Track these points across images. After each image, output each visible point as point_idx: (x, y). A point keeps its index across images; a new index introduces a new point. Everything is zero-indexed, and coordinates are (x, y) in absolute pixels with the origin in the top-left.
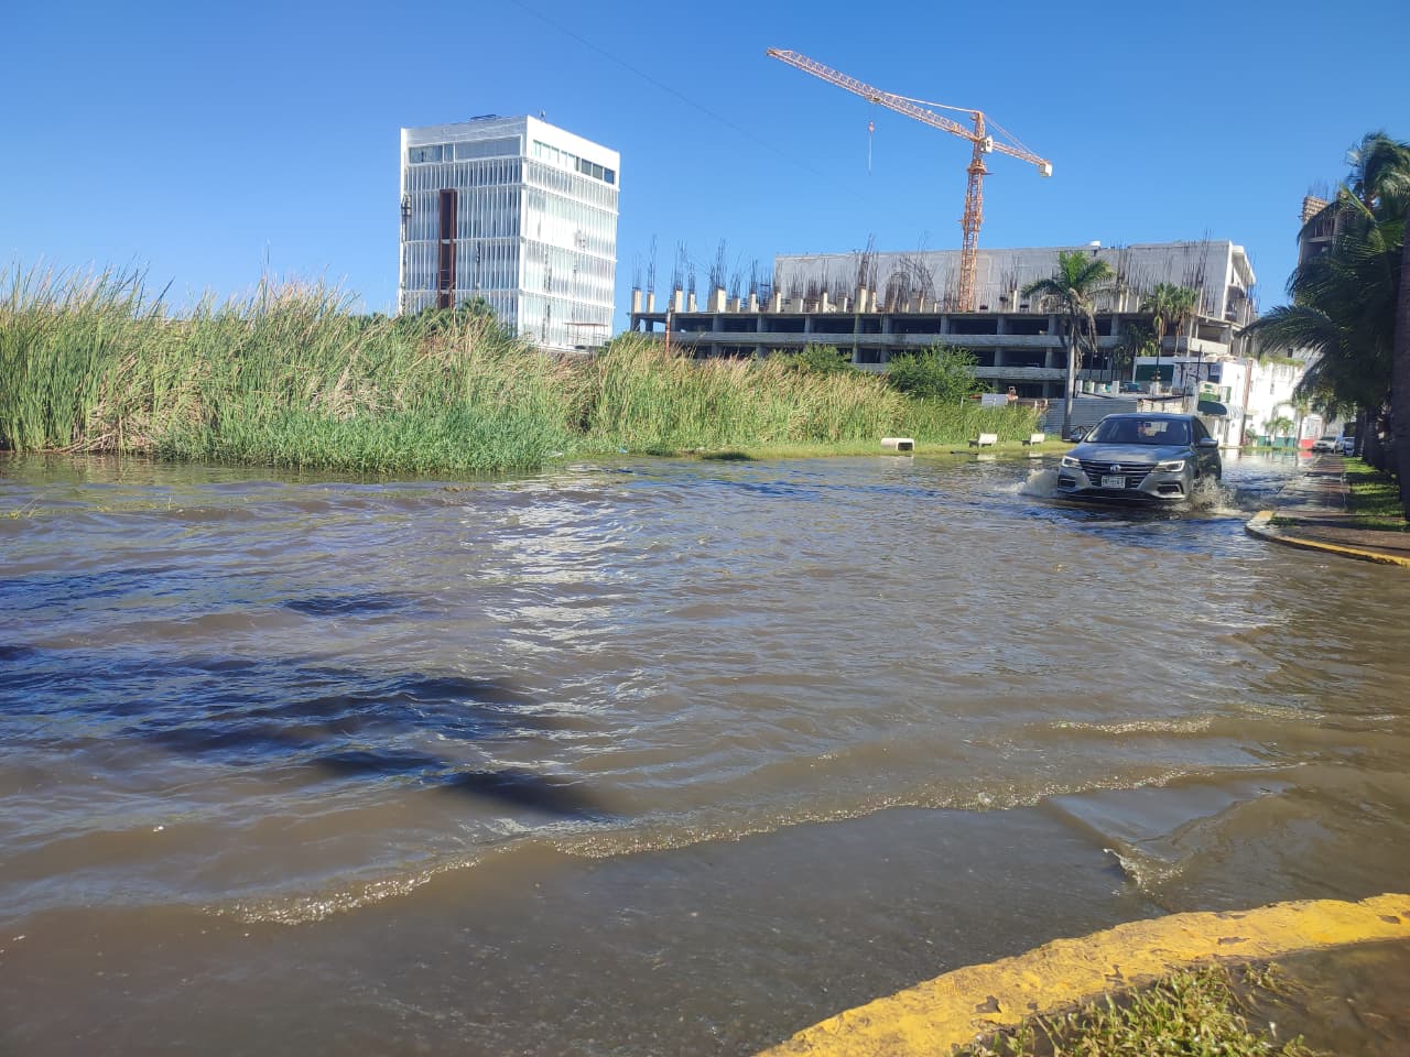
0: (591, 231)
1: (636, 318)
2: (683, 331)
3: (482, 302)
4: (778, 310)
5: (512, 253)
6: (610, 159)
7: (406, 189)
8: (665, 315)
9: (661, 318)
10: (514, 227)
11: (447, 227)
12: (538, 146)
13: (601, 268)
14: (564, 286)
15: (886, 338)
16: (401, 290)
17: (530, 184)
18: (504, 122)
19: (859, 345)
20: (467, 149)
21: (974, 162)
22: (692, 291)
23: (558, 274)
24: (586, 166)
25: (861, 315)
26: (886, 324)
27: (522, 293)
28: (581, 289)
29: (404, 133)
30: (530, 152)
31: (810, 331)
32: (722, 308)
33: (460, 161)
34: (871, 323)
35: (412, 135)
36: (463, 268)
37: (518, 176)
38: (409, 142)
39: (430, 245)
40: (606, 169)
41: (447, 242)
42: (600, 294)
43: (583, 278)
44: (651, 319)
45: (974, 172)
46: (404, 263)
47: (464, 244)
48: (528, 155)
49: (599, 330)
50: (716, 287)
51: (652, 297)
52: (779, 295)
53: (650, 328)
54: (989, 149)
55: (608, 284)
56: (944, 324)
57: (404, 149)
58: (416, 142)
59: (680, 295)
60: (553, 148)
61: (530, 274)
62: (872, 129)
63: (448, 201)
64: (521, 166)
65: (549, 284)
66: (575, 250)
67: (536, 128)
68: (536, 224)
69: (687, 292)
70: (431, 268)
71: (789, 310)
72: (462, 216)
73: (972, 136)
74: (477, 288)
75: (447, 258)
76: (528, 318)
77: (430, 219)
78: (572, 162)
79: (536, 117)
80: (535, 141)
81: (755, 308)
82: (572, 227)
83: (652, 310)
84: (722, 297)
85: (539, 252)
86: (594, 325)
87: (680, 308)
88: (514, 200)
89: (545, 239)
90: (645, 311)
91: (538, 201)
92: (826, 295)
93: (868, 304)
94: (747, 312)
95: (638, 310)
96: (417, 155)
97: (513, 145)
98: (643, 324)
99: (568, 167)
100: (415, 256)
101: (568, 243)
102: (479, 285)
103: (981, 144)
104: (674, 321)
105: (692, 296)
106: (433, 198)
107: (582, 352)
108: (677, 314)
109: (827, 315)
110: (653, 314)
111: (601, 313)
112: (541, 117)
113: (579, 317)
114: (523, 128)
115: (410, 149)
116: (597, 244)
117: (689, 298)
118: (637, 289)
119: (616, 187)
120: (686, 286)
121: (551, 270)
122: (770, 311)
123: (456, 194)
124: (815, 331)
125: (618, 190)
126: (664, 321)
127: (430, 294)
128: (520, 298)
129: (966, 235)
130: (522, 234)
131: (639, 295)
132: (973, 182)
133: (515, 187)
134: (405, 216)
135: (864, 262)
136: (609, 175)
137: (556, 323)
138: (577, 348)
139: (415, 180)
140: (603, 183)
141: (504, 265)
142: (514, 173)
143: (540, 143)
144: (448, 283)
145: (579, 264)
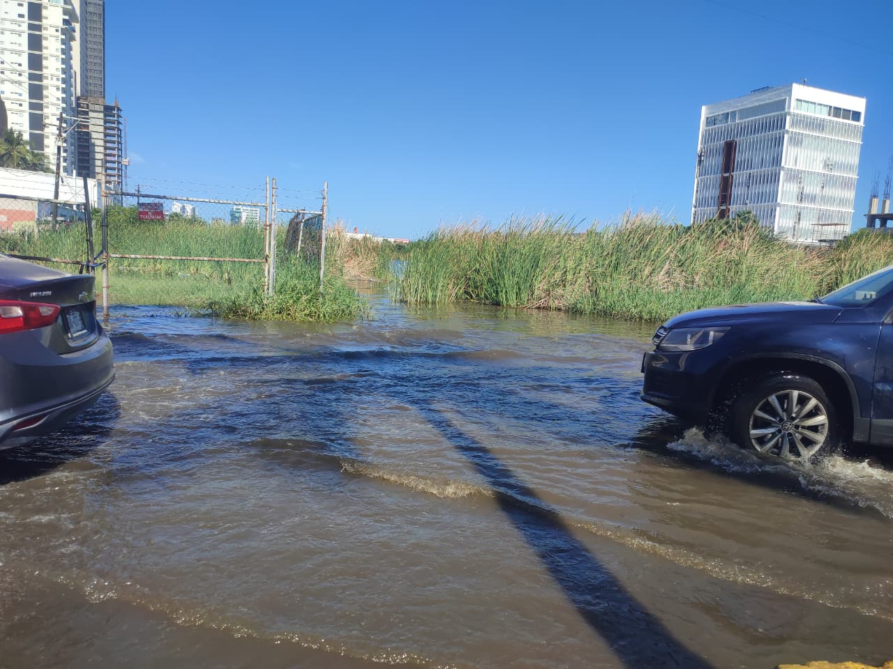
0: (838, 158)
1: (872, 219)
3: (749, 213)
5: (775, 179)
6: (857, 104)
7: (701, 144)
10: (777, 161)
11: (728, 166)
12: (799, 103)
13: (845, 184)
14: (813, 199)
16: (693, 209)
17: (791, 130)
18: (775, 90)
20: (745, 113)
23: (808, 190)
24: (837, 112)
27: (779, 204)
28: (824, 199)
29: (704, 108)
30: (793, 108)
33: (741, 121)
35: (708, 109)
36: (736, 191)
37: (783, 126)
38: (706, 114)
39: (715, 178)
40: (854, 112)
41: (727, 175)
42: (842, 202)
43: (828, 191)
44: (885, 218)
46: (697, 191)
47: (739, 176)
48: (791, 110)
49: (839, 228)
51: (888, 202)
53: (884, 225)
55: (850, 194)
57: (703, 119)
58: (710, 113)
60: (811, 103)
61: (786, 191)
63: (730, 148)
64: (786, 119)
65: (801, 197)
66: (823, 172)
67: (799, 91)
68: (791, 157)
70: (715, 192)
72: (739, 157)
74: (746, 204)
75: (726, 185)
76: (782, 222)
77: (717, 161)
78: (826, 110)
79: (799, 83)
80: (797, 100)
82: (822, 156)
83: (887, 212)
85: (795, 176)
86: (836, 225)
88: (779, 142)
89: (801, 166)
90: (880, 213)
91: (797, 141)
95: (874, 211)
96: (710, 121)
97: (781, 105)
98: (878, 222)
99: (823, 115)
100: (704, 186)
101: (819, 168)
102: (747, 202)
106: (720, 147)
107: (824, 244)
110: (887, 215)
111: (842, 215)
112: (804, 83)
113: (824, 220)
114: (789, 92)
115: (707, 118)
116: (842, 167)
118: (875, 196)
119: (861, 123)
121: (803, 188)
123: (736, 143)
125: (863, 126)
127: (712, 210)
128: (778, 209)
130: (782, 165)
131: (875, 201)
133: (780, 134)
134: (700, 161)
136: (856, 116)
137: (805, 224)
138: (821, 241)
139: (708, 137)
140: (850, 122)
141: (767, 188)
142: (780, 123)
143: (801, 101)
144: (726, 202)
145: (827, 181)
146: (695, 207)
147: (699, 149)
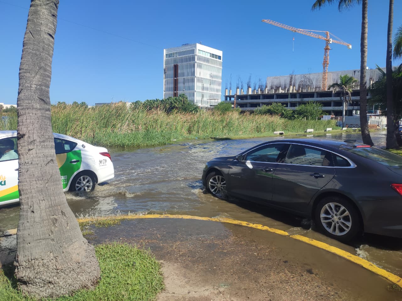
0: (215, 73)
1: (226, 97)
2: (239, 100)
3: (184, 95)
4: (267, 93)
5: (193, 81)
6: (219, 53)
7: (165, 65)
8: (234, 96)
9: (233, 97)
10: (193, 74)
11: (176, 75)
12: (200, 51)
13: (218, 83)
14: (207, 89)
15: (298, 100)
16: (164, 92)
17: (197, 62)
18: (190, 45)
19: (290, 102)
20: (180, 53)
21: (326, 46)
22: (242, 89)
23: (205, 85)
24: (213, 55)
25: (291, 93)
26: (298, 95)
27: (196, 91)
28: (212, 89)
29: (164, 50)
30: (197, 53)
31: (276, 98)
32: (250, 93)
33: (179, 57)
34: (293, 95)
35: (166, 50)
36: (180, 85)
37: (194, 60)
38: (166, 53)
39: (172, 79)
40: (219, 56)
41: (176, 78)
42: (217, 91)
43: (212, 86)
44: (230, 97)
45: (326, 49)
46: (165, 85)
47: (180, 79)
48: (197, 54)
49: (216, 101)
50: (249, 87)
51: (231, 91)
52: (267, 89)
53: (230, 99)
54: (331, 42)
55: (220, 88)
56: (315, 95)
57: (165, 55)
58: (168, 52)
59: (238, 90)
60: (204, 51)
61: (198, 86)
62: (294, 39)
63: (176, 67)
64: (195, 57)
65: (203, 88)
66: (210, 79)
67: (199, 46)
68: (199, 73)
69: (240, 89)
70: (172, 86)
71: (270, 93)
72: (180, 71)
73: (325, 39)
74: (184, 91)
75: (176, 82)
76: (197, 98)
77: (172, 72)
78: (209, 54)
79: (199, 43)
80: (199, 50)
81: (260, 93)
82: (209, 73)
83: (231, 95)
84: (250, 90)
85: (200, 80)
86: (215, 99)
87: (238, 94)
88: (193, 66)
89: (202, 76)
90: (229, 95)
91: (200, 66)
92: (280, 88)
93: (293, 90)
94: (258, 94)
95: (227, 94)
96: (168, 55)
97: (193, 51)
98: (228, 99)
99: (208, 56)
100: (167, 83)
101: (208, 77)
103: (329, 41)
104: (237, 97)
105: (242, 90)
106: (172, 67)
107: (212, 107)
108: (237, 95)
109: (280, 94)
110: (231, 96)
111: (217, 95)
112: (201, 43)
113: (212, 97)
114: (196, 47)
116: (217, 77)
117: (241, 91)
118: (227, 89)
119: (221, 61)
120: (240, 87)
121: (203, 84)
122: (264, 93)
123: (178, 65)
124: (277, 98)
125: (222, 61)
126: (234, 97)
127: (172, 93)
128: (195, 93)
129: (324, 68)
130: (195, 75)
131: (227, 90)
132: (326, 52)
133: (193, 63)
134: (165, 72)
135: (292, 78)
136: (220, 58)
137: (205, 99)
138: (210, 106)
139: (167, 62)
140: (218, 60)
141: (191, 84)
142: (193, 59)
143: (200, 50)
144: (176, 90)
145: (211, 82)
146: (165, 91)
147: (164, 67)
